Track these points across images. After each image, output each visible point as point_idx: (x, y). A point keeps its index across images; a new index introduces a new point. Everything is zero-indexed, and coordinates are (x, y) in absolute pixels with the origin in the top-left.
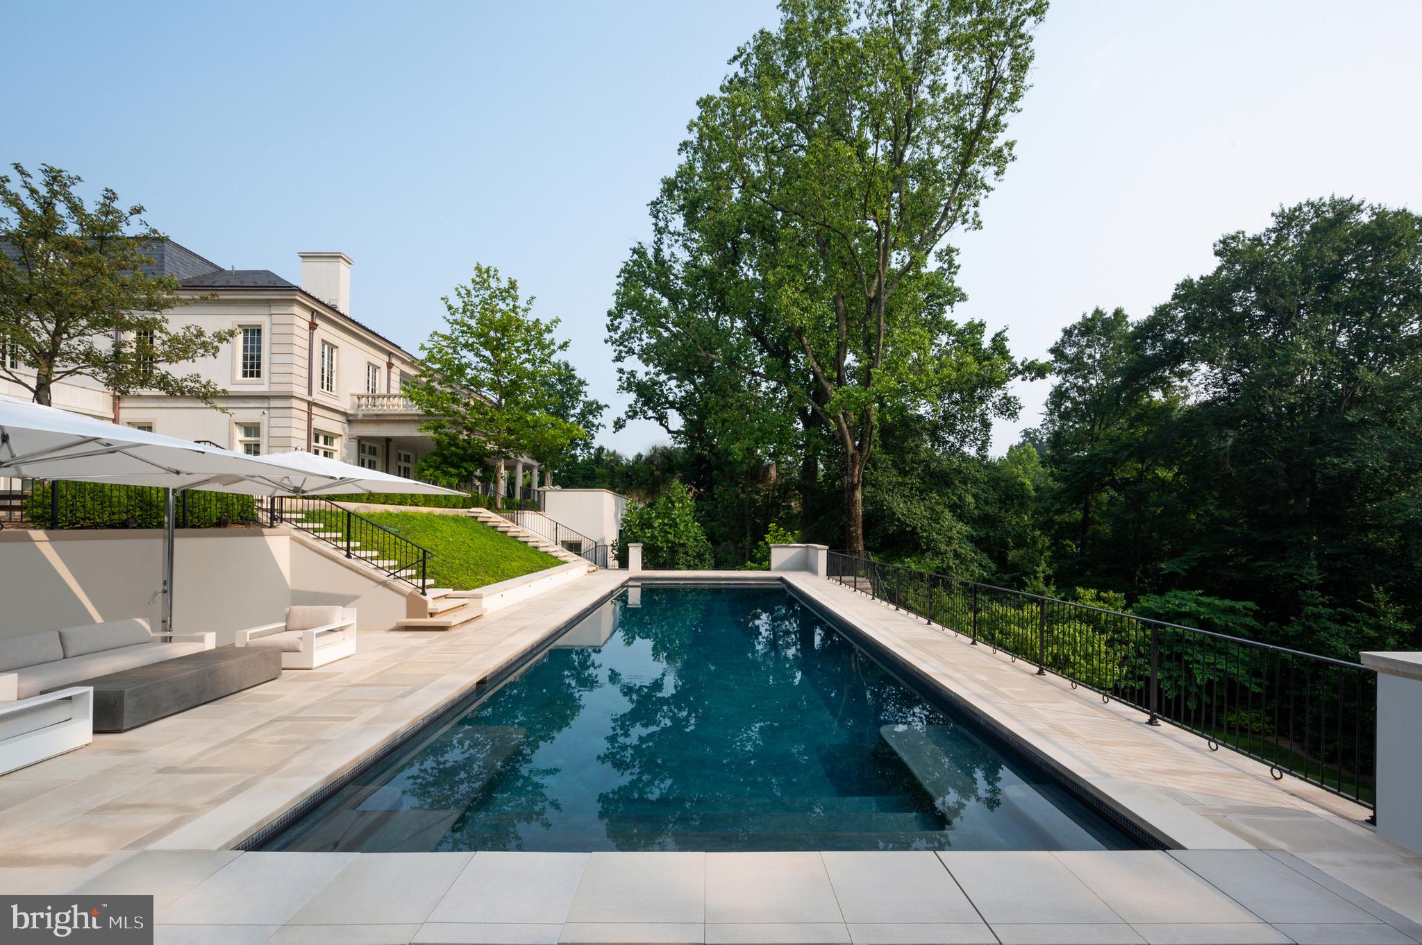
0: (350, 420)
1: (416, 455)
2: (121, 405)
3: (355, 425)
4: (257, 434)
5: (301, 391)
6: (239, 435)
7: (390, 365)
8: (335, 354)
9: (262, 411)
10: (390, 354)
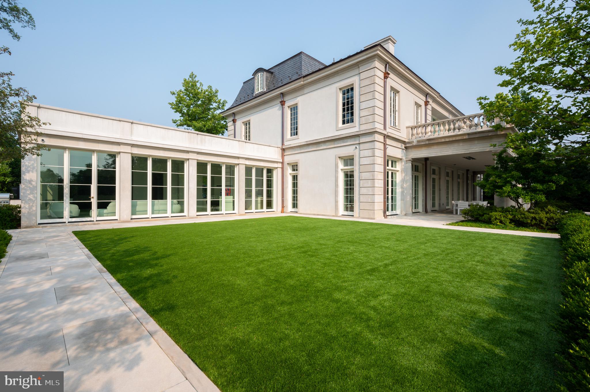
0: (408, 147)
1: (440, 168)
2: (285, 154)
3: (410, 150)
4: (352, 164)
5: (379, 127)
6: (341, 166)
7: (427, 103)
8: (397, 98)
9: (354, 147)
10: (427, 95)
